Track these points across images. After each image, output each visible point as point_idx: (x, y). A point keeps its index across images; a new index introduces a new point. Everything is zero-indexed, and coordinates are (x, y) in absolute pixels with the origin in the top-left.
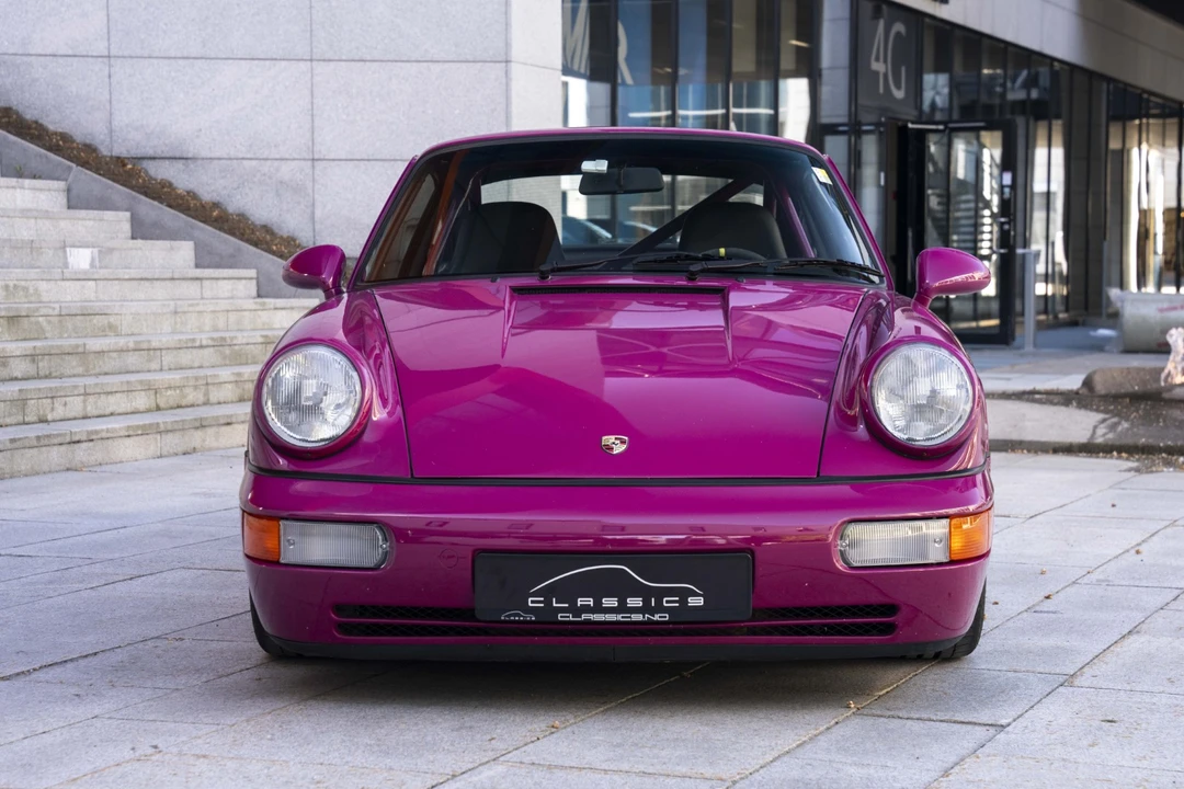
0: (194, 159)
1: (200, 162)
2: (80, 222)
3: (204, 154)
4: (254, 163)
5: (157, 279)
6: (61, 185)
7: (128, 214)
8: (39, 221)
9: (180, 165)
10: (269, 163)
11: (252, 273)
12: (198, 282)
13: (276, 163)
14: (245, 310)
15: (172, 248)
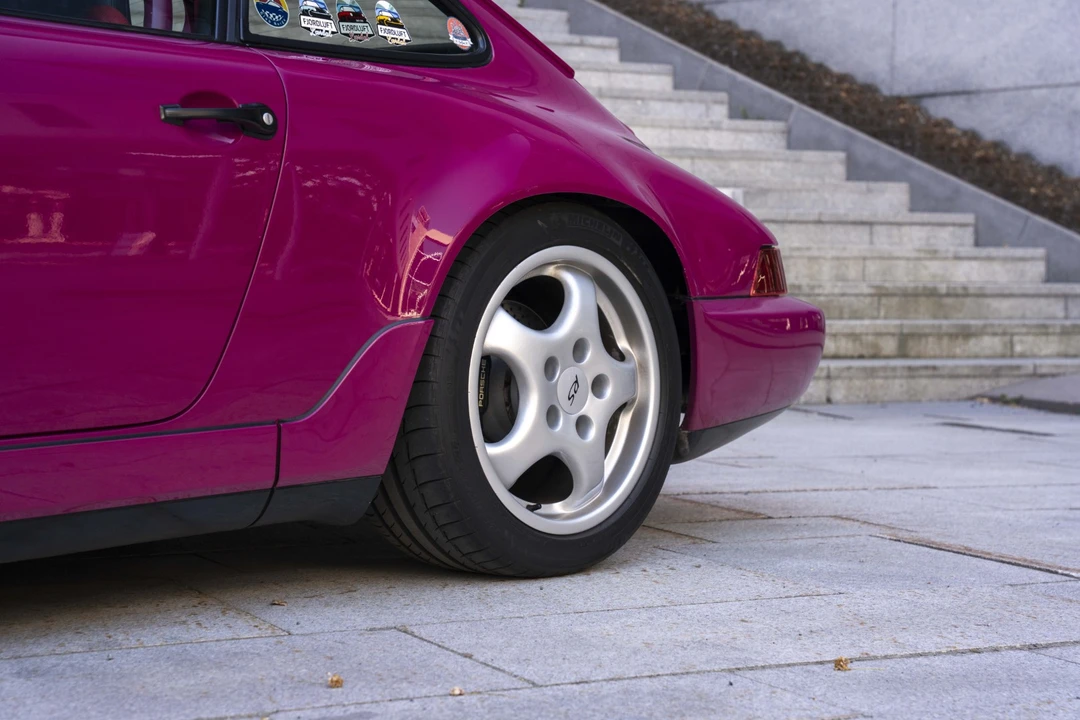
0: (977, 92)
1: (983, 96)
2: (763, 164)
3: (990, 85)
4: (1044, 91)
5: (792, 222)
6: (780, 125)
7: (842, 155)
8: (697, 161)
9: (961, 101)
10: (1060, 90)
11: (969, 218)
12: (866, 229)
13: (1070, 90)
14: (898, 258)
15: (869, 191)
